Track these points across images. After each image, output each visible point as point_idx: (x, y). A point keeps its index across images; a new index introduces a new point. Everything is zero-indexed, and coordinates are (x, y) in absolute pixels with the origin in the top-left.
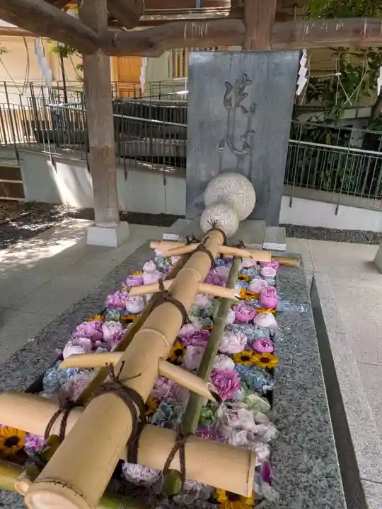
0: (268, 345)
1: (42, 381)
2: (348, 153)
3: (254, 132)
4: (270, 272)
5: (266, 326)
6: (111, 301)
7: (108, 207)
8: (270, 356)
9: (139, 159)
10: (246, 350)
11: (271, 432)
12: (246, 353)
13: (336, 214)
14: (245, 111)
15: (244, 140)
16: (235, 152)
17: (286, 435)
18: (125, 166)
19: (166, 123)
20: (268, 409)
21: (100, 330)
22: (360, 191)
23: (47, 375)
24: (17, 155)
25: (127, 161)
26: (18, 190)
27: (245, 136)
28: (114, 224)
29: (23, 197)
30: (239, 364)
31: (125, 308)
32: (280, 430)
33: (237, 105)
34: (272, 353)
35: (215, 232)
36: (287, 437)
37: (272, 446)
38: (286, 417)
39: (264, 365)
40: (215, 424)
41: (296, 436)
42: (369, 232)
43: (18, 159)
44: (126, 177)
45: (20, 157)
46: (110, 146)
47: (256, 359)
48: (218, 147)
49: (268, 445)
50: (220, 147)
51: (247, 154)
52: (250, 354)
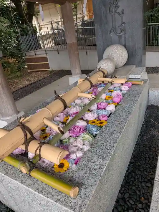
0: (105, 117)
3: (125, 23)
5: (110, 110)
7: (76, 68)
8: (104, 122)
12: (94, 120)
14: (119, 14)
15: (120, 28)
16: (117, 34)
17: (93, 150)
18: (86, 50)
20: (91, 140)
24: (46, 52)
26: (47, 66)
27: (121, 26)
28: (79, 75)
29: (49, 68)
30: (89, 124)
32: (91, 148)
33: (115, 12)
34: (106, 120)
35: (99, 72)
37: (85, 153)
38: (97, 144)
39: (100, 125)
41: (97, 150)
43: (46, 54)
45: (47, 53)
46: (75, 42)
47: (97, 122)
49: (83, 153)
50: (110, 33)
51: (123, 34)
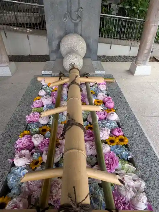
0: (121, 131)
1: (7, 184)
2: (115, 18)
3: (82, 8)
4: (103, 87)
5: (114, 119)
6: (29, 119)
7: (2, 55)
8: (123, 137)
9: (11, 25)
10: (110, 136)
11: (143, 185)
12: (111, 138)
13: (111, 49)
15: (77, 13)
16: (73, 21)
17: (150, 184)
18: (4, 30)
19: (22, 3)
20: (135, 170)
21: (31, 142)
22: (123, 37)
23: (9, 180)
25: (5, 26)
27: (77, 11)
28: (7, 64)
30: (111, 146)
31: (39, 122)
32: (145, 181)
34: (123, 135)
35: (74, 70)
36: (151, 185)
38: (145, 173)
39: (123, 143)
40: (115, 188)
41: (154, 183)
42: (124, 56)
44: (6, 37)
47: (117, 140)
48: (63, 18)
49: (145, 193)
50: (64, 18)
51: (79, 22)
52: (113, 138)
